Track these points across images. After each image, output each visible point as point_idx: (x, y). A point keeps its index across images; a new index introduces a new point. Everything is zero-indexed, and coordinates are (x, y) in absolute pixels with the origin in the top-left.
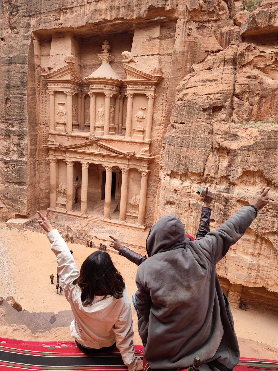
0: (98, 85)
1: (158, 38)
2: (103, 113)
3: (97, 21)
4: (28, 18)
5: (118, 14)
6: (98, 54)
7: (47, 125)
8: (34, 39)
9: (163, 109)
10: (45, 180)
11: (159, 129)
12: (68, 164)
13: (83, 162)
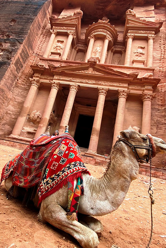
1: (153, 10)
9: (161, 50)
10: (16, 104)
11: (160, 62)
12: (54, 86)
13: (74, 85)
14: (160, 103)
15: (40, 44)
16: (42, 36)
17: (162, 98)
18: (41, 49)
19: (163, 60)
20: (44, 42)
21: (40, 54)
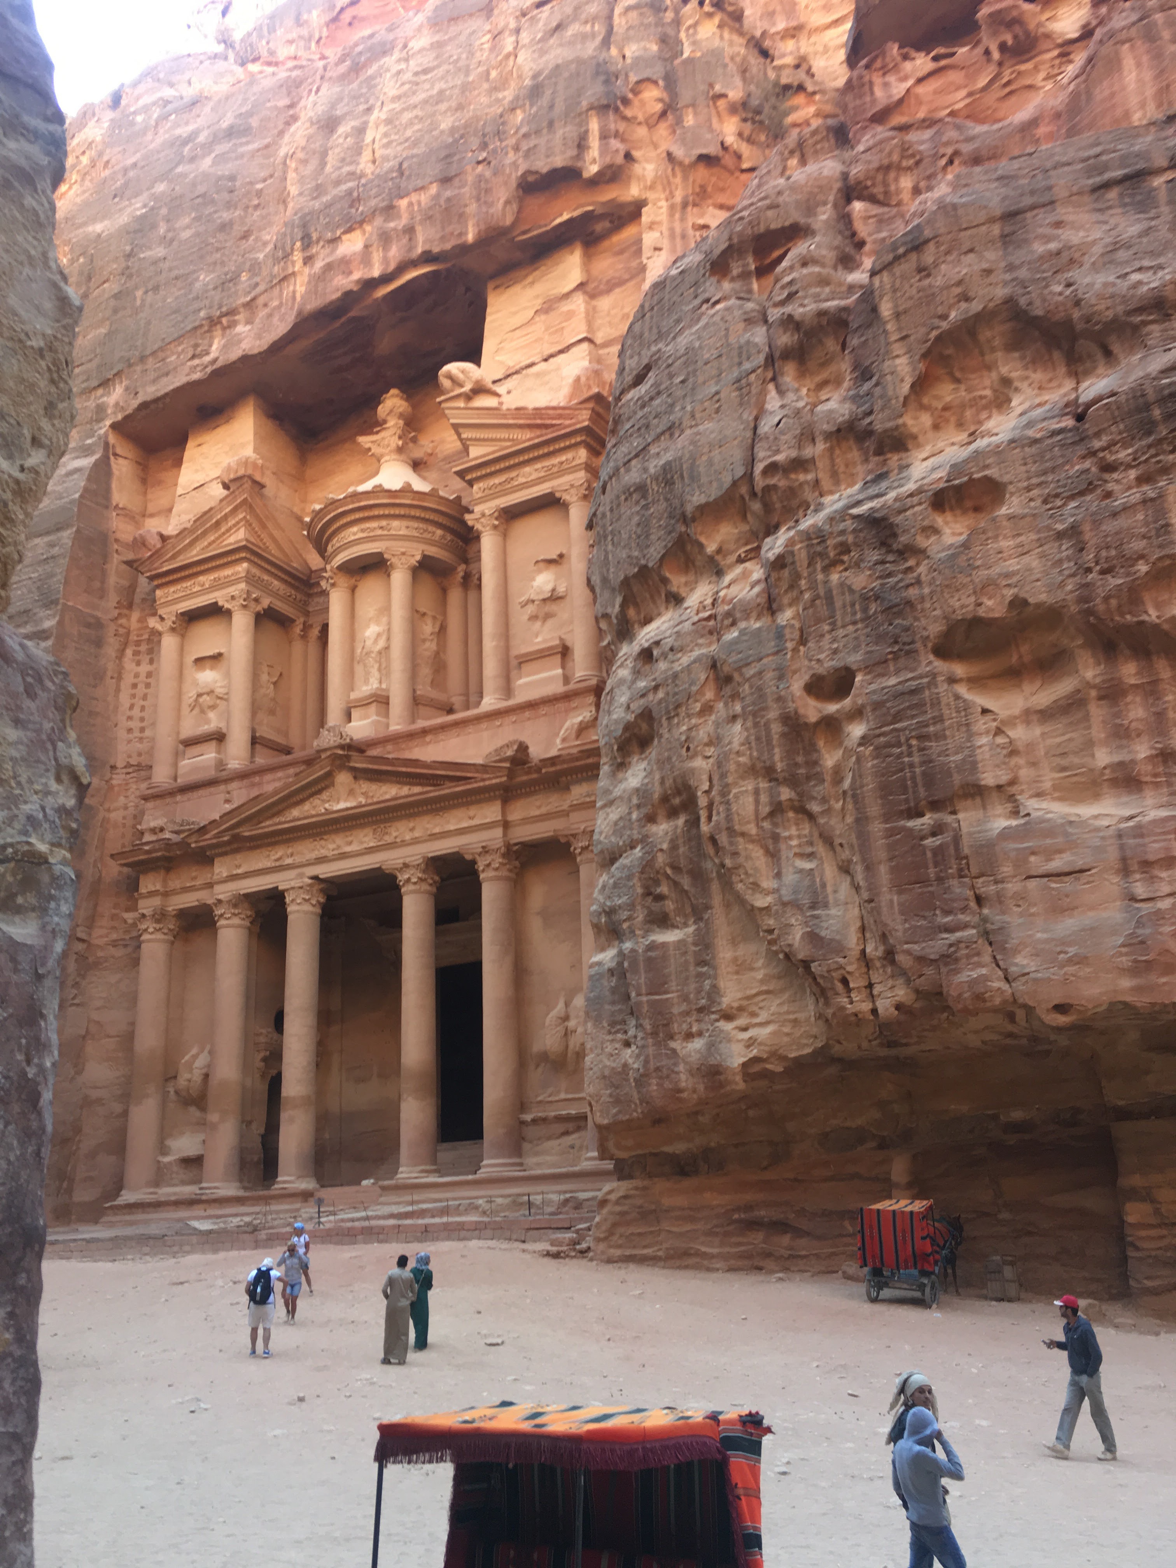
0: (355, 529)
1: (581, 286)
2: (381, 644)
3: (338, 294)
4: (100, 391)
5: (411, 249)
6: (361, 439)
7: (143, 773)
8: (115, 455)
12: (221, 915)
13: (293, 884)
15: (132, 707)
16: (129, 652)
18: (142, 730)
20: (148, 685)
21: (144, 760)
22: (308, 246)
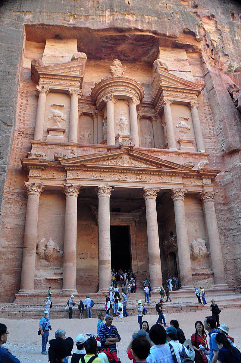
1: (187, 60)
2: (127, 122)
5: (150, 28)
8: (24, 34)
9: (208, 122)
10: (8, 232)
11: (211, 142)
12: (70, 191)
14: (221, 202)
17: (222, 194)
18: (24, 121)
19: (214, 139)
22: (112, 12)
